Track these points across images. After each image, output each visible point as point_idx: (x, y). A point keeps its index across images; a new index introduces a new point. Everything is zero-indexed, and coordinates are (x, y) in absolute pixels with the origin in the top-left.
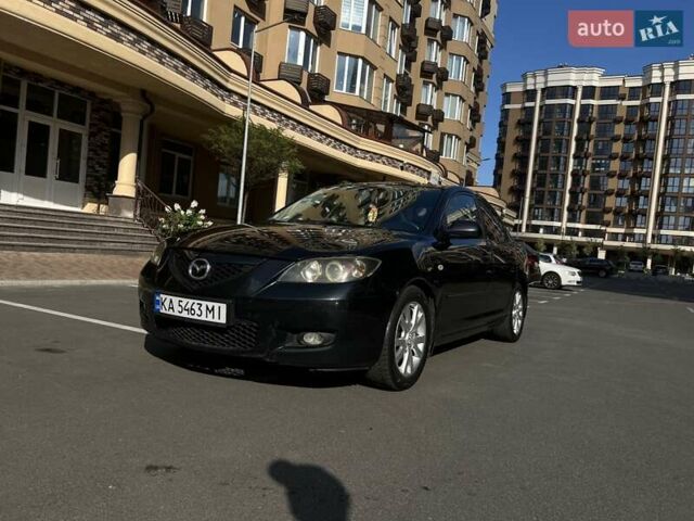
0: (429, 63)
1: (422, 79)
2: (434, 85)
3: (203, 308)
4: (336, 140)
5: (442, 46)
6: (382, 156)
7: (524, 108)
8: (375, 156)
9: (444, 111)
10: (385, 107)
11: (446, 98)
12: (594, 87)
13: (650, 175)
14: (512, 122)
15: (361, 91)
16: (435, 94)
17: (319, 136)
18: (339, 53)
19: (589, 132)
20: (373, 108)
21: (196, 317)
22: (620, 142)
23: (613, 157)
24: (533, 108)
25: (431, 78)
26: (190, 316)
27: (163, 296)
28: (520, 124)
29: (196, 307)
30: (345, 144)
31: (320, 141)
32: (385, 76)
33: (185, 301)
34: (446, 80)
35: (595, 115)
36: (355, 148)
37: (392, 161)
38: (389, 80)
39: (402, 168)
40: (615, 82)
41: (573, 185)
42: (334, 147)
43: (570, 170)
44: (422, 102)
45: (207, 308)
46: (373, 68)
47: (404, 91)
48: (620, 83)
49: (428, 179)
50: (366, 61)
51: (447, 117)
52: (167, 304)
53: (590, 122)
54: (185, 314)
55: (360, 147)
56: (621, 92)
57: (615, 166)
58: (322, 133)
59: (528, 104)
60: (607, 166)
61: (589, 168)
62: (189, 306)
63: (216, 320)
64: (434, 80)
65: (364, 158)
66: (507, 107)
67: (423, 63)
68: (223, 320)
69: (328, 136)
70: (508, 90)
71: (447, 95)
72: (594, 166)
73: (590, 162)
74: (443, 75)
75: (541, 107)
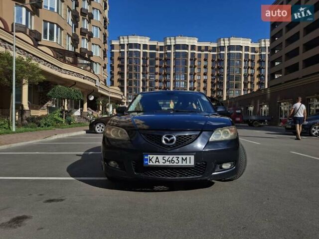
0: (84, 29)
1: (81, 36)
2: (87, 39)
3: (180, 159)
4: (52, 64)
5: (89, 22)
6: (74, 72)
7: (120, 52)
8: (71, 73)
9: (92, 51)
10: (68, 48)
11: (93, 46)
12: (147, 45)
13: (169, 81)
14: (116, 58)
15: (57, 40)
16: (87, 44)
17: (44, 62)
18: (44, 20)
19: (147, 63)
20: (63, 48)
21: (175, 164)
22: (158, 68)
23: (156, 74)
24: (124, 52)
25: (85, 36)
26: (171, 164)
27: (151, 156)
28: (119, 59)
29: (175, 159)
30: (56, 66)
31: (44, 65)
32: (68, 34)
33: (167, 157)
34: (92, 37)
35: (148, 56)
36: (61, 69)
37: (78, 75)
38: (69, 36)
39: (84, 78)
40: (154, 43)
41: (143, 85)
42: (51, 68)
43: (141, 79)
44: (82, 47)
45: (183, 159)
46: (62, 29)
47: (75, 42)
48: (156, 44)
49: (95, 83)
50: (58, 26)
51: (94, 54)
52: (154, 160)
53: (147, 59)
54: (167, 164)
55: (63, 68)
56: (157, 47)
57: (157, 77)
58: (45, 61)
59: (122, 50)
60: (155, 77)
61: (148, 78)
62: (170, 159)
63: (188, 164)
64: (87, 37)
65: (66, 73)
66: (113, 51)
67: (81, 29)
68: (192, 163)
69: (48, 62)
70: (113, 44)
71: (93, 44)
72: (150, 77)
73: (148, 75)
74: (91, 35)
75: (127, 52)
